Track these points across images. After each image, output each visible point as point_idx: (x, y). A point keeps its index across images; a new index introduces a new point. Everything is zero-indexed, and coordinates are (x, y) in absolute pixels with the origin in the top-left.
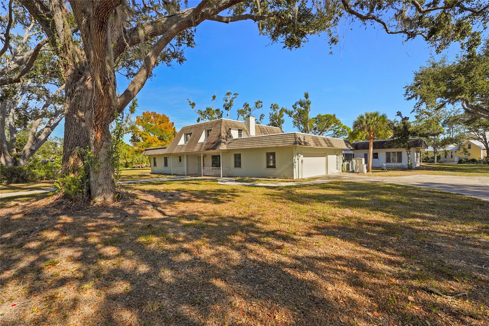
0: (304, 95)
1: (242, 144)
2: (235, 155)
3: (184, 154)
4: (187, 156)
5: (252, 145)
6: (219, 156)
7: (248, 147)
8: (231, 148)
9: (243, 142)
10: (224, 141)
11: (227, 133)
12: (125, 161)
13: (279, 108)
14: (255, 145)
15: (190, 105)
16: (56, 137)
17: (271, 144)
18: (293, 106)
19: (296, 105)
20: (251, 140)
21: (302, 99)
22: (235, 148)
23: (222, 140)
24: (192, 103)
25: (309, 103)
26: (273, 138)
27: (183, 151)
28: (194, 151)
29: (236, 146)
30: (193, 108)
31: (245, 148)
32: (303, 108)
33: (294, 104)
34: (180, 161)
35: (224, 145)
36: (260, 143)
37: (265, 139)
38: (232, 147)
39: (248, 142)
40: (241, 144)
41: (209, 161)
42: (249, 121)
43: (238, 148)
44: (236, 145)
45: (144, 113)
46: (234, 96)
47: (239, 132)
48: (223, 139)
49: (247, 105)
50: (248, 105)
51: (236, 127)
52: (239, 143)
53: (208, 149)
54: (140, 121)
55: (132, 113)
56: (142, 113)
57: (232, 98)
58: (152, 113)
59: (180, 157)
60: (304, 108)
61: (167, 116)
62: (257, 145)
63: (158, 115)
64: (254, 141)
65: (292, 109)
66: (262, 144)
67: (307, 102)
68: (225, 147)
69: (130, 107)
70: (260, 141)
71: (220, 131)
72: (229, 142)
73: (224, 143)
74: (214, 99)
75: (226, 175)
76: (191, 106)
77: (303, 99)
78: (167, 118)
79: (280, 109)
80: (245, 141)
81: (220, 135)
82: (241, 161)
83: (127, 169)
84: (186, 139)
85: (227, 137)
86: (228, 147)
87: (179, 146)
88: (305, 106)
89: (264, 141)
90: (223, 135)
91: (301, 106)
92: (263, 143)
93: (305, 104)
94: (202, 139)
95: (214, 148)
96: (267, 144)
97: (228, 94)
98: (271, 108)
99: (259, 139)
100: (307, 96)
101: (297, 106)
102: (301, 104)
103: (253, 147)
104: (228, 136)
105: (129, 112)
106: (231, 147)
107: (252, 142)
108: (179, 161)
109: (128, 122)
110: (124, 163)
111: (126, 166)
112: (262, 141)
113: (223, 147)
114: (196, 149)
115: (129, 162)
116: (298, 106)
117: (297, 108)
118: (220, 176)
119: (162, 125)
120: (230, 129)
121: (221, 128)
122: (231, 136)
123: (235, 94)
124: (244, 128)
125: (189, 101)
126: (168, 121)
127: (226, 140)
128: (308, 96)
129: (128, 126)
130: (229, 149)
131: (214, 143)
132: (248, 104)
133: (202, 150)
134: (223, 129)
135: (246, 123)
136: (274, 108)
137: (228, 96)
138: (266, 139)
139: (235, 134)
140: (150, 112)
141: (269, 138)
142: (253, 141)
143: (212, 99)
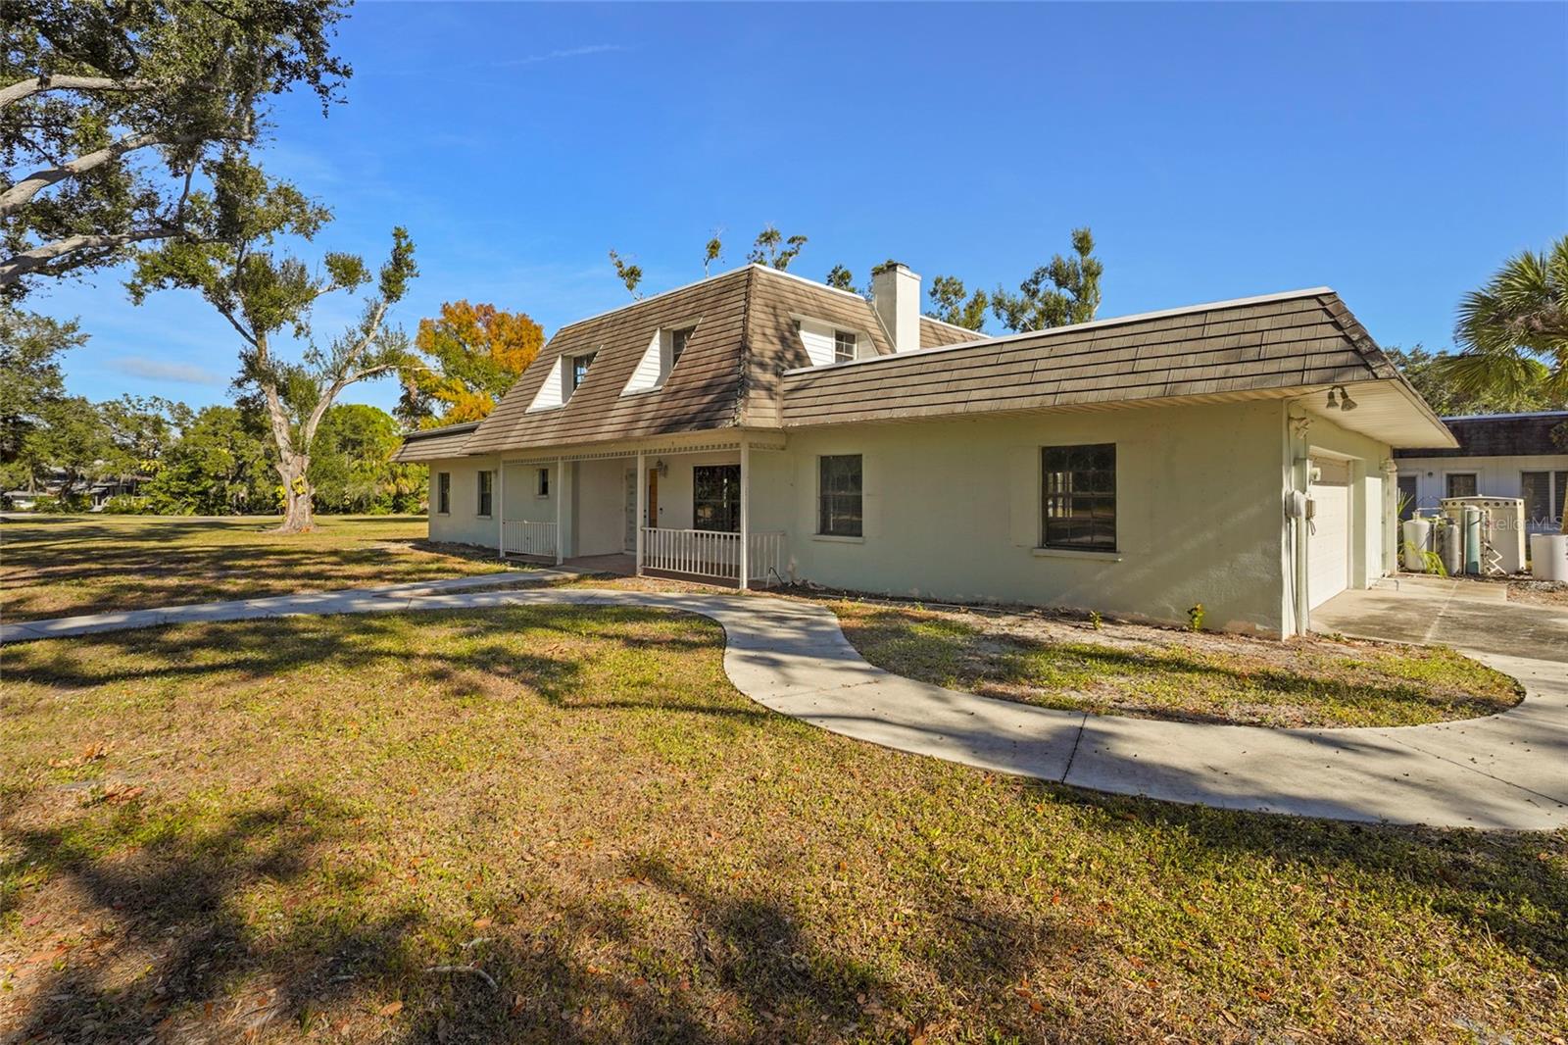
0: (1070, 241)
1: (879, 394)
2: (826, 463)
3: (554, 454)
4: (575, 468)
5: (948, 398)
6: (734, 472)
7: (924, 412)
8: (807, 421)
9: (887, 383)
10: (768, 377)
11: (783, 340)
12: (392, 488)
13: (964, 295)
14: (975, 395)
15: (622, 275)
16: (157, 399)
17: (1108, 382)
18: (1025, 287)
19: (1036, 282)
20: (939, 366)
21: (1065, 259)
22: (829, 420)
23: (756, 371)
24: (627, 267)
25: (1092, 272)
26: (1114, 343)
27: (546, 439)
28: (599, 437)
29: (835, 409)
30: (630, 287)
31: (904, 413)
32: (1066, 294)
33: (1029, 276)
34: (544, 489)
35: (769, 403)
36: (1015, 379)
37: (1045, 352)
38: (814, 410)
39: (916, 380)
40: (868, 395)
41: (680, 495)
42: (892, 293)
43: (855, 418)
44: (840, 398)
45: (446, 309)
46: (788, 248)
47: (839, 348)
48: (762, 365)
49: (842, 277)
50: (849, 277)
51: (828, 316)
52: (855, 387)
53: (672, 426)
54: (430, 338)
55: (389, 298)
56: (440, 308)
57: (784, 254)
58: (477, 309)
59: (544, 473)
60: (1072, 291)
61: (536, 323)
62: (987, 393)
63: (503, 316)
64: (966, 373)
65: (1021, 297)
66: (1029, 389)
67: (1086, 270)
68: (773, 413)
69: (383, 277)
70: (1015, 368)
71: (745, 328)
72: (789, 386)
73: (769, 389)
74: (711, 257)
75: (769, 577)
76: (623, 282)
77: (1069, 255)
78: (536, 328)
79: (969, 298)
80: (894, 372)
81: (744, 346)
82: (860, 498)
83: (401, 515)
84: (570, 383)
85: (779, 357)
86: (789, 412)
87: (533, 414)
88: (1077, 284)
89: (1041, 365)
90: (763, 345)
91: (1060, 284)
92: (1037, 377)
93: (1078, 276)
94: (646, 375)
95: (706, 420)
96: (1067, 386)
97: (768, 238)
98: (933, 294)
99: (1002, 358)
100: (1083, 244)
101: (1041, 286)
102: (1060, 275)
103: (960, 408)
104: (789, 356)
105: (381, 297)
106: (807, 411)
107: (946, 376)
108: (537, 489)
109: (372, 335)
110: (389, 494)
111: (394, 507)
112: (1026, 366)
113: (761, 412)
114: (609, 428)
115: (407, 492)
116: (1048, 285)
117: (1040, 295)
118: (736, 584)
119: (515, 354)
120: (797, 324)
121: (746, 311)
122: (801, 358)
123: (792, 240)
124: (863, 328)
125: (616, 260)
126: (538, 339)
127: (778, 375)
128: (1088, 242)
129: (373, 350)
130: (796, 423)
131: (706, 389)
132: (847, 272)
133: (638, 433)
134: (759, 316)
135: (875, 303)
136: (944, 292)
137: (766, 248)
138: (1057, 351)
139: (820, 349)
140: (473, 304)
141: (1084, 347)
142: (956, 375)
143: (706, 253)
